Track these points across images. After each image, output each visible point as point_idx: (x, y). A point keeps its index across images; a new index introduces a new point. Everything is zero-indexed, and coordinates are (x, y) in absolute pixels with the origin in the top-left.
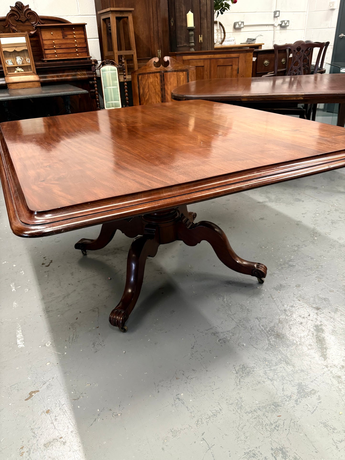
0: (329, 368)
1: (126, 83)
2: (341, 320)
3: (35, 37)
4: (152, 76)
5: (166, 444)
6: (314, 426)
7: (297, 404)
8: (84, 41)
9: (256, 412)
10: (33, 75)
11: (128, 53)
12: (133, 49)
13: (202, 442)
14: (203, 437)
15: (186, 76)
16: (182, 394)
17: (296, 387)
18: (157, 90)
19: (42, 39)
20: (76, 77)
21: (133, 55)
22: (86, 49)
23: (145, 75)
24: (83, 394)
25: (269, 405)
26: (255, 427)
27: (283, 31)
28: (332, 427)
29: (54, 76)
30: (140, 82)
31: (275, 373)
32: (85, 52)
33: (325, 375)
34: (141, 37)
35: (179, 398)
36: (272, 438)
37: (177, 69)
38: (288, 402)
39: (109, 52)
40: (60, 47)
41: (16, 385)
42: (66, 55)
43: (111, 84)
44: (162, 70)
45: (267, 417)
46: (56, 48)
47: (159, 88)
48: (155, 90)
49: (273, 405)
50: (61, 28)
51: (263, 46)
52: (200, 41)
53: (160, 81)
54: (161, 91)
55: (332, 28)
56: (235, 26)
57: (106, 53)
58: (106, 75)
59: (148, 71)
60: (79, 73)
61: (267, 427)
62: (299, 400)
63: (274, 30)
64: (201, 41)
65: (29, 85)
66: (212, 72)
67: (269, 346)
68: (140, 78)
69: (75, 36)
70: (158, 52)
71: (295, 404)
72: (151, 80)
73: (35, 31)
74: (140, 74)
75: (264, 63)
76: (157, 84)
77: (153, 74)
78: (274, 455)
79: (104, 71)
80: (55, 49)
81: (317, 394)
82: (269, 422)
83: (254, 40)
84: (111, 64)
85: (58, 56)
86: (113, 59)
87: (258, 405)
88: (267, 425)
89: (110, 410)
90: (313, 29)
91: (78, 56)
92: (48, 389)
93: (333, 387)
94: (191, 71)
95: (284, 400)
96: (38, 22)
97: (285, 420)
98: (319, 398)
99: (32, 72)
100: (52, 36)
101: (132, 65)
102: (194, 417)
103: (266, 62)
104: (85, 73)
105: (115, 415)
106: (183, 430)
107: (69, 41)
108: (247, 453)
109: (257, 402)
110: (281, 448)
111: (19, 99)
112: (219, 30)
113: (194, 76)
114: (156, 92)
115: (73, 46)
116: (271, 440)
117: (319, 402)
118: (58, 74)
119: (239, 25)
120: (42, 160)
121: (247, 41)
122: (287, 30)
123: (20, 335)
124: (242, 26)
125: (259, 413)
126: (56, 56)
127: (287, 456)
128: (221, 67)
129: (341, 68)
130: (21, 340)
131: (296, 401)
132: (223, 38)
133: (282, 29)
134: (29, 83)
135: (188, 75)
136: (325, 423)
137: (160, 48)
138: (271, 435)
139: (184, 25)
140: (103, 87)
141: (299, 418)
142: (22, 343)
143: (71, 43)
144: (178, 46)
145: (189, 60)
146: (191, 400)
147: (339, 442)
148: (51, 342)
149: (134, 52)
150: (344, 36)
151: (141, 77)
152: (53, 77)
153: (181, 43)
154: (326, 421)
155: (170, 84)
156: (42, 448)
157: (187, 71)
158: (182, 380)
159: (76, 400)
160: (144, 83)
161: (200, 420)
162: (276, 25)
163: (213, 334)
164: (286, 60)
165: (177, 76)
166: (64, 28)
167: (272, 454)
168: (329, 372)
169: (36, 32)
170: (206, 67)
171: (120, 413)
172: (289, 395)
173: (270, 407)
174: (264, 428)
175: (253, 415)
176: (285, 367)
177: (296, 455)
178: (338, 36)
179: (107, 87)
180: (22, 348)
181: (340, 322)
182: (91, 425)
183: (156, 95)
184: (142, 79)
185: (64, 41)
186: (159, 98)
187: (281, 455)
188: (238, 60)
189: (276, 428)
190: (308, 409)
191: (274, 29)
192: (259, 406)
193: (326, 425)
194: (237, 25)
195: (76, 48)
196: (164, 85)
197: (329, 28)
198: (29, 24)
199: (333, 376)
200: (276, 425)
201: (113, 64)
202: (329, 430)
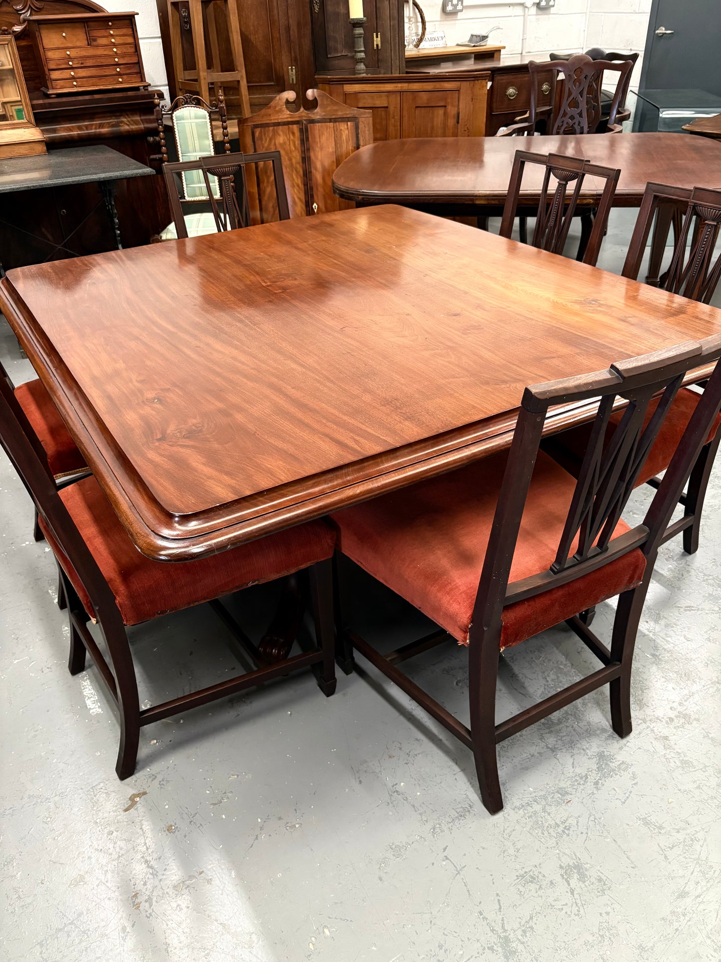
0: (648, 723)
1: (227, 145)
2: (666, 634)
3: (23, 39)
4: (282, 131)
5: (385, 871)
6: (628, 825)
7: (598, 789)
8: (133, 50)
9: (531, 807)
10: (28, 128)
11: (228, 77)
12: (239, 68)
13: (444, 863)
14: (445, 854)
15: (354, 131)
16: (402, 784)
17: (595, 759)
18: (294, 161)
19: (44, 48)
20: (118, 128)
21: (238, 82)
22: (137, 67)
23: (267, 128)
24: (227, 794)
25: (552, 793)
26: (531, 831)
27: (543, 17)
28: (657, 824)
29: (72, 127)
30: (258, 143)
31: (559, 738)
32: (136, 73)
33: (641, 735)
34: (252, 38)
35: (397, 791)
36: (560, 848)
37: (333, 117)
38: (582, 787)
39: (185, 72)
40: (82, 63)
41: (102, 785)
42: (94, 80)
43: (197, 148)
44: (304, 118)
45: (549, 814)
46: (74, 66)
47: (298, 157)
48: (290, 159)
49: (558, 792)
50: (84, 22)
51: (503, 51)
52: (375, 46)
53: (299, 142)
54: (303, 162)
55: (641, 13)
56: (446, 8)
57: (181, 76)
58: (185, 126)
59: (274, 118)
60: (124, 120)
61: (551, 831)
62: (600, 781)
63: (524, 16)
64: (377, 45)
65: (23, 150)
66: (405, 120)
67: (545, 689)
68: (257, 134)
69: (113, 40)
70: (290, 71)
71: (595, 789)
72: (281, 139)
73: (23, 26)
74: (256, 126)
75: (507, 94)
76: (294, 149)
77: (284, 126)
78: (565, 877)
79: (180, 118)
80: (72, 68)
81: (630, 770)
82: (554, 822)
83: (484, 38)
84: (195, 104)
85: (79, 83)
86: (198, 90)
87: (534, 795)
88: (550, 826)
89: (280, 818)
90: (603, 14)
91: (121, 83)
92: (161, 788)
93: (655, 757)
94: (363, 119)
95: (576, 784)
96: (28, 5)
97: (579, 817)
98: (634, 777)
99: (26, 121)
100: (64, 40)
101: (235, 99)
102: (427, 821)
103: (511, 91)
104: (137, 120)
105: (290, 827)
106: (410, 845)
107: (100, 52)
108: (520, 876)
109: (530, 789)
110: (576, 864)
111: (12, 190)
112: (412, 17)
113: (369, 130)
114: (292, 164)
115: (109, 61)
116: (559, 852)
117: (635, 784)
118: (81, 124)
119: (452, 5)
120: (138, 382)
121: (470, 41)
122: (550, 14)
123: (89, 690)
124: (459, 7)
125: (537, 807)
126: (75, 83)
127: (587, 877)
128: (423, 110)
129: (661, 110)
130: (92, 699)
131: (596, 783)
132: (420, 34)
133: (540, 12)
134: (23, 147)
135: (357, 128)
136: (646, 818)
137: (294, 61)
138: (557, 844)
139: (342, 10)
140: (180, 153)
141: (603, 812)
142: (97, 706)
143: (106, 55)
144: (329, 56)
145: (356, 93)
146: (418, 794)
147: (668, 849)
148: (150, 701)
149: (240, 75)
150: (665, 33)
151: (261, 132)
152: (70, 129)
153: (336, 50)
154: (646, 816)
155: (321, 149)
156: (171, 893)
157: (354, 119)
158: (399, 759)
159: (216, 804)
160: (266, 145)
161: (438, 826)
162: (529, 4)
163: (445, 672)
164: (551, 85)
165: (335, 130)
166: (91, 24)
167: (562, 875)
168: (649, 729)
169: (25, 27)
170: (391, 108)
171: (298, 824)
172: (584, 774)
173: (553, 797)
174: (546, 833)
175: (526, 812)
176: (575, 726)
177: (601, 875)
178: (655, 31)
179: (189, 152)
180: (97, 714)
181: (664, 639)
182: (251, 847)
183: (292, 171)
184: (262, 136)
185: (91, 52)
186: (299, 177)
187: (576, 876)
188: (457, 95)
189: (566, 831)
190: (616, 797)
191: (525, 14)
192: (536, 796)
193: (646, 823)
194: (450, 5)
195: (117, 65)
196: (308, 150)
197: (636, 13)
198: (10, 10)
199: (655, 737)
200: (566, 827)
201: (198, 103)
202: (652, 829)
